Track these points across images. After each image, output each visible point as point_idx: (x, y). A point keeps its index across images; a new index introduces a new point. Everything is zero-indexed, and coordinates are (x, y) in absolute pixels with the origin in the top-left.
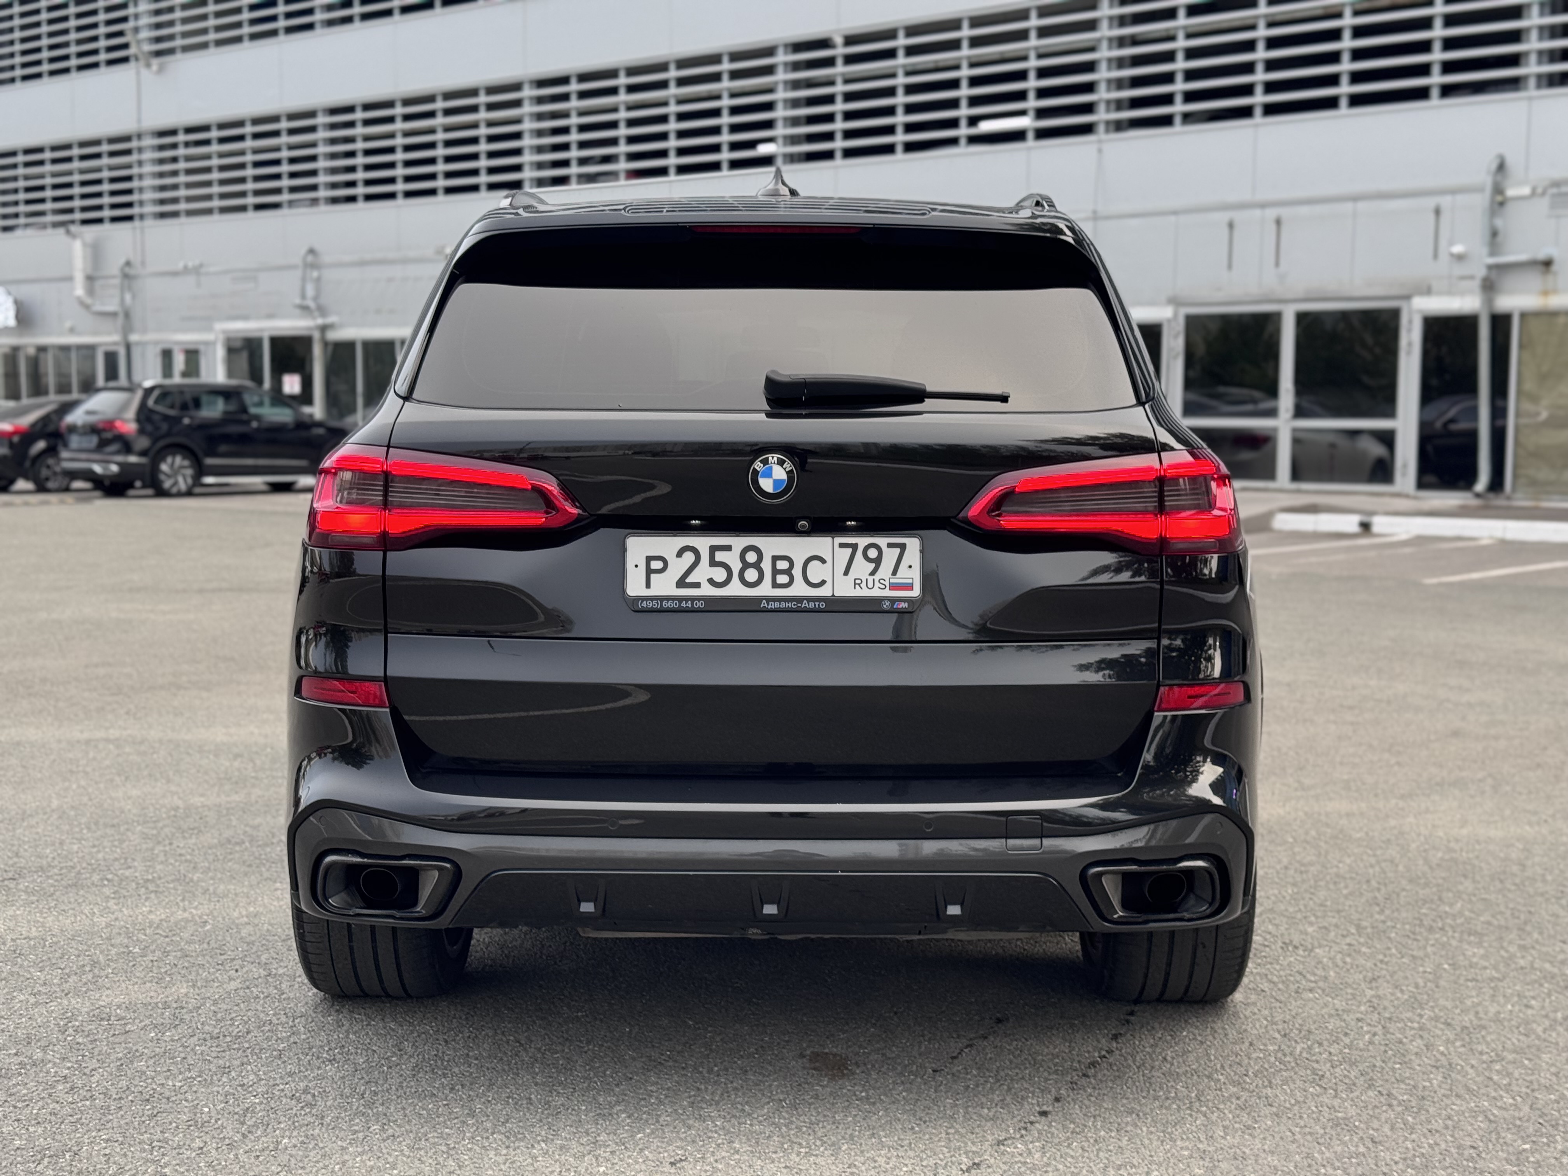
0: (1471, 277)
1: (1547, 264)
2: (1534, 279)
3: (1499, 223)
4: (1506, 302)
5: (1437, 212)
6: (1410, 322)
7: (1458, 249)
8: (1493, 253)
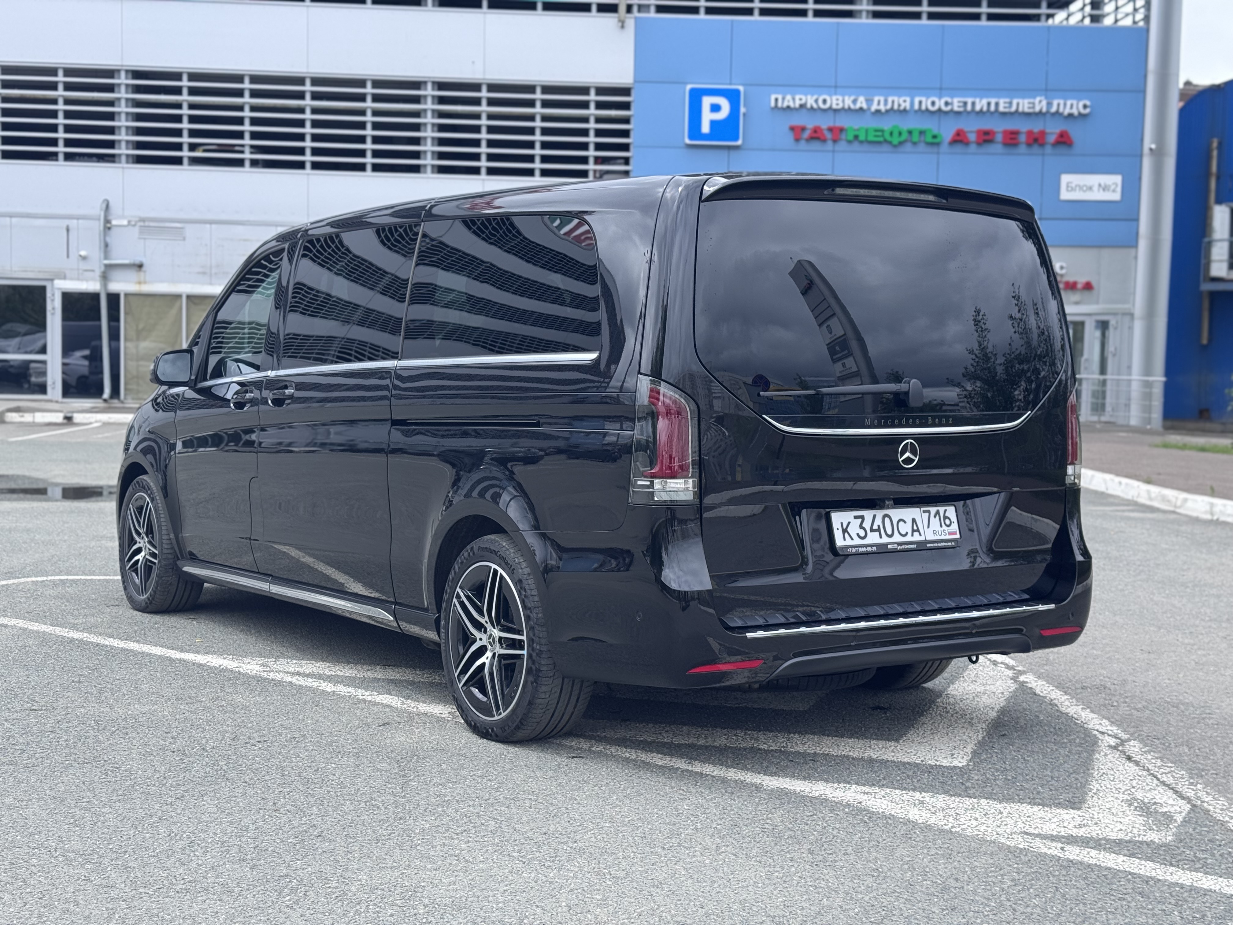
0: (93, 271)
1: (140, 266)
2: (132, 275)
3: (108, 239)
4: (115, 287)
5: (68, 230)
6: (53, 295)
7: (83, 253)
8: (106, 258)
